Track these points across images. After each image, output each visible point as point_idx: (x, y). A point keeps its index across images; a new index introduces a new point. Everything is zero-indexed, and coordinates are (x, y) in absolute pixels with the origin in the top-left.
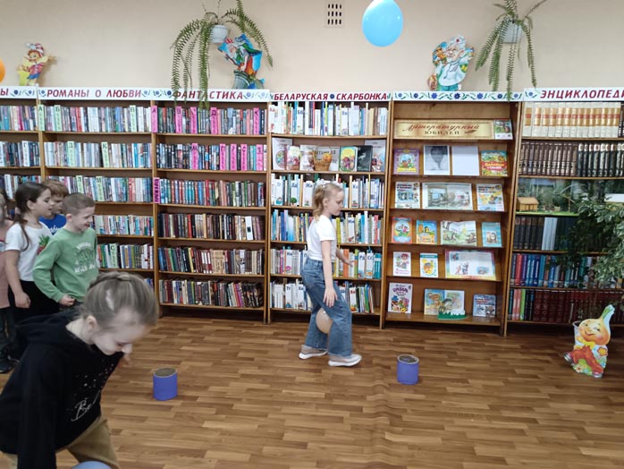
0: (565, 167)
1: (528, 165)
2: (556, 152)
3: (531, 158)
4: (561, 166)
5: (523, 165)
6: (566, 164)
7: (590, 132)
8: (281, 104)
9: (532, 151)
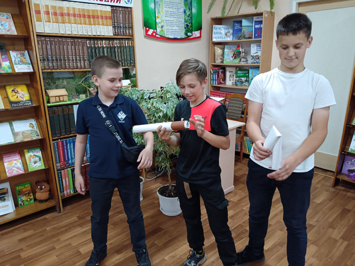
0: (80, 60)
1: (48, 60)
2: (69, 47)
3: (49, 53)
4: (76, 60)
5: (44, 60)
6: (80, 58)
7: (93, 30)
9: (49, 47)
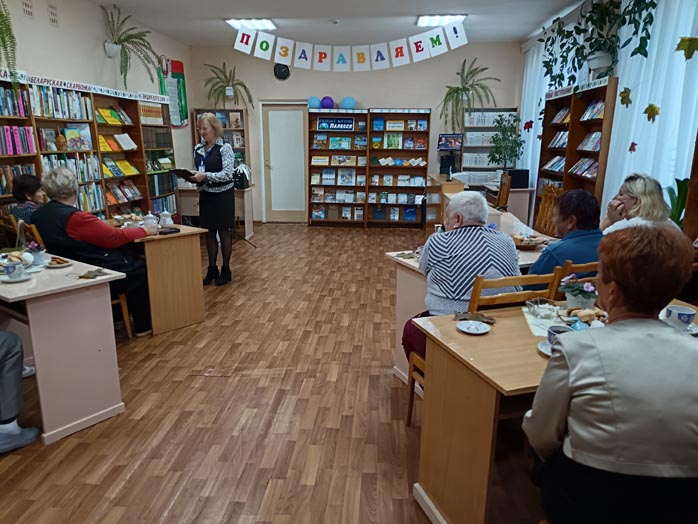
8: (35, 87)
